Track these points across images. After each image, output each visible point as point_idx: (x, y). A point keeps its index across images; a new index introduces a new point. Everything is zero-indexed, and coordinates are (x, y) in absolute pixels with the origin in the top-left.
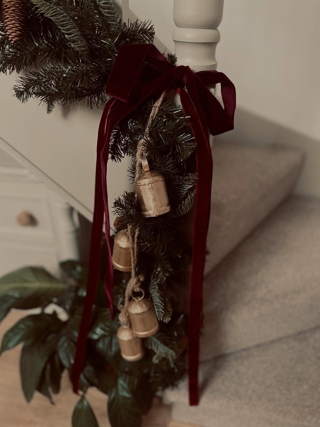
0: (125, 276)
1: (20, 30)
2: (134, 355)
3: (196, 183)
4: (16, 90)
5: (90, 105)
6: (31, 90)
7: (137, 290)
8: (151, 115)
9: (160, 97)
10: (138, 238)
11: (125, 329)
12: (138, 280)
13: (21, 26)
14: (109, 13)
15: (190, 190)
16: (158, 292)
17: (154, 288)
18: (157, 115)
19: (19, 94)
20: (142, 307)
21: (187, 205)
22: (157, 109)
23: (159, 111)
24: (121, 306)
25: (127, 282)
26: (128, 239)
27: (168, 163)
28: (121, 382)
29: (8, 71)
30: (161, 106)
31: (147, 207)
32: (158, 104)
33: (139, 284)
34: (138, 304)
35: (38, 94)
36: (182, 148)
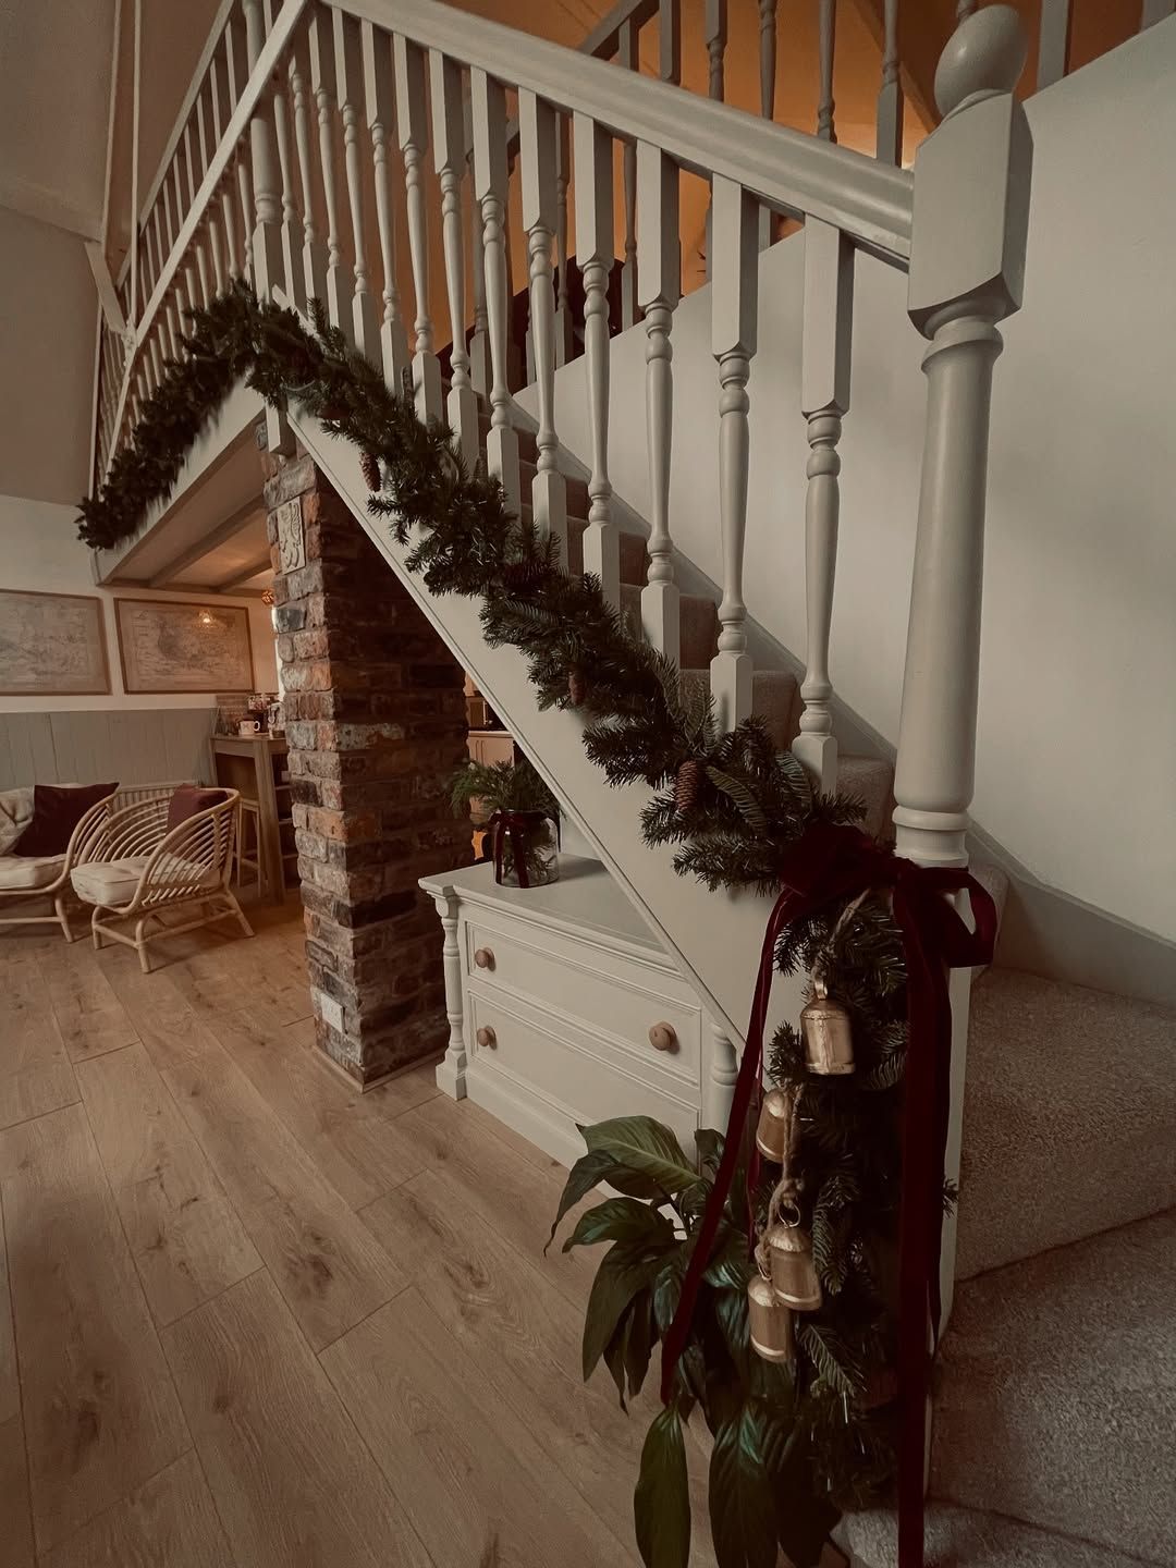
0: (773, 1170)
1: (691, 799)
2: (771, 1346)
3: (906, 1038)
4: (676, 860)
5: (762, 890)
6: (692, 863)
7: (789, 1204)
8: (841, 918)
9: (858, 896)
10: (798, 1107)
11: (764, 1282)
12: (792, 1187)
13: (693, 794)
14: (799, 787)
15: (897, 1049)
16: (825, 1225)
17: (820, 1214)
18: (851, 919)
19: (678, 865)
20: (792, 1241)
21: (890, 1072)
22: (853, 912)
23: (854, 916)
24: (761, 1228)
25: (776, 1185)
26: (784, 1102)
27: (857, 994)
28: (748, 1416)
29: (670, 840)
30: (859, 908)
31: (813, 1056)
32: (855, 904)
33: (793, 1195)
34: (785, 1233)
35: (697, 870)
36: (884, 977)
